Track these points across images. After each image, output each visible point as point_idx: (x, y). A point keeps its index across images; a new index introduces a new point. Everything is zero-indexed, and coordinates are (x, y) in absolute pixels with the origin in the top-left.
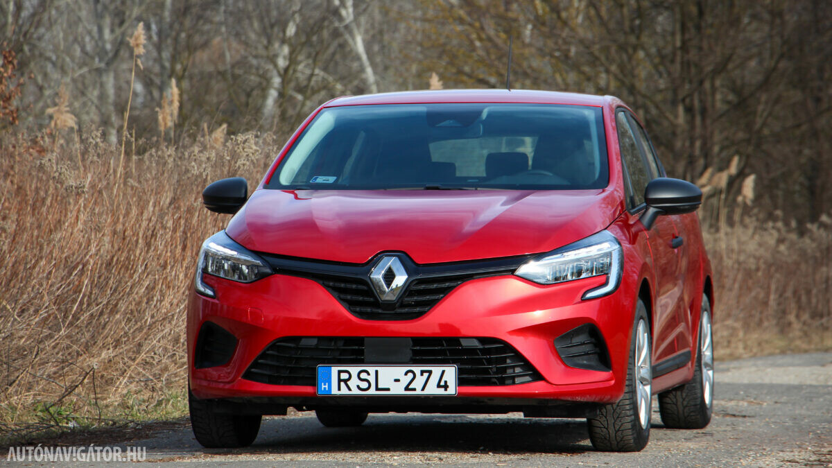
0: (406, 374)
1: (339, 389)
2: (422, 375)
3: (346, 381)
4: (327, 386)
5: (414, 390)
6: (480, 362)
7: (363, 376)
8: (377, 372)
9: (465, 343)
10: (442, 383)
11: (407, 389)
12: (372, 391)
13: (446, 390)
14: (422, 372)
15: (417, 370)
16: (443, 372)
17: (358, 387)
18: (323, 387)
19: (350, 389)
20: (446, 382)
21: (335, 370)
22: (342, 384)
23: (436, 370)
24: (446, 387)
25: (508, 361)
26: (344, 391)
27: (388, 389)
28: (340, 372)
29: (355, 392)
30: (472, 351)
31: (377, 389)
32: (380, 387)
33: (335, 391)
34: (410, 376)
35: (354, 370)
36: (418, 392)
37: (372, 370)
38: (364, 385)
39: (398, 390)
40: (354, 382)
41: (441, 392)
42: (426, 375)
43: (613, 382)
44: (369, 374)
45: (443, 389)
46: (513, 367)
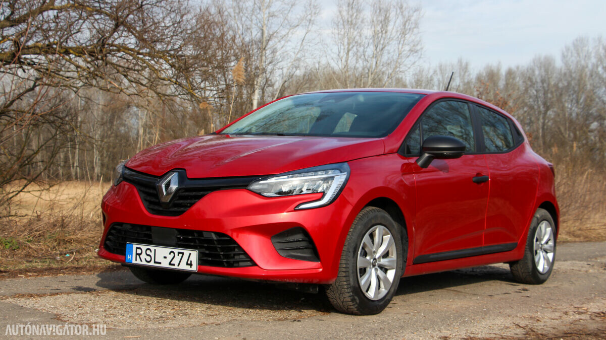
0: (170, 254)
1: (136, 260)
2: (178, 255)
3: (140, 255)
4: (130, 257)
5: (174, 265)
6: (215, 249)
7: (148, 252)
8: (155, 250)
9: (206, 235)
10: (189, 262)
11: (170, 264)
12: (152, 264)
13: (191, 267)
14: (179, 253)
15: (176, 251)
16: (190, 254)
17: (145, 259)
18: (129, 257)
19: (141, 261)
20: (191, 261)
21: (135, 246)
22: (138, 256)
23: (187, 252)
24: (191, 265)
25: (236, 250)
26: (138, 262)
27: (160, 263)
28: (137, 248)
29: (144, 263)
30: (210, 241)
31: (155, 262)
32: (156, 261)
33: (134, 261)
34: (172, 254)
35: (144, 247)
36: (176, 267)
37: (152, 248)
38: (148, 259)
39: (165, 264)
40: (143, 256)
41: (188, 268)
42: (181, 255)
43: (321, 270)
44: (151, 252)
45: (189, 266)
46: (239, 254)
